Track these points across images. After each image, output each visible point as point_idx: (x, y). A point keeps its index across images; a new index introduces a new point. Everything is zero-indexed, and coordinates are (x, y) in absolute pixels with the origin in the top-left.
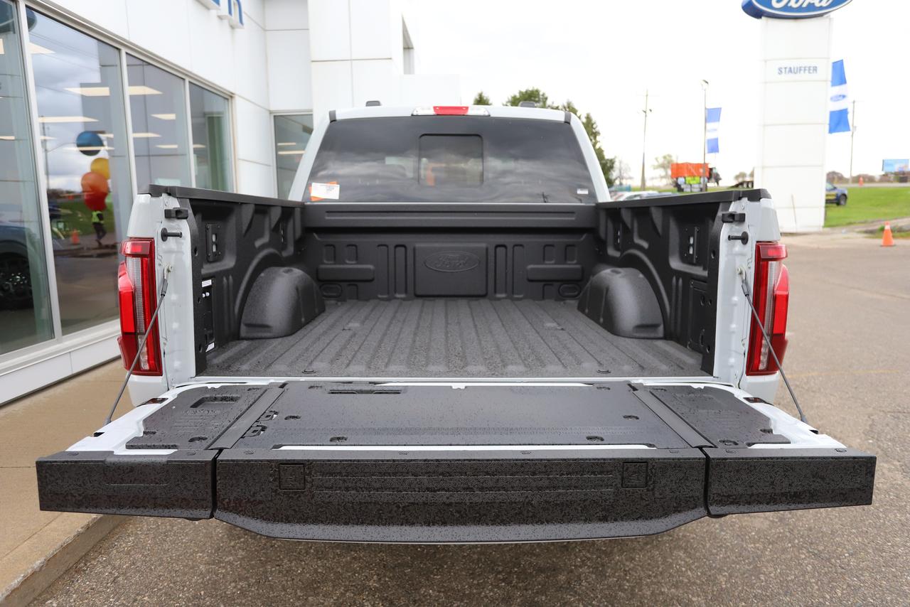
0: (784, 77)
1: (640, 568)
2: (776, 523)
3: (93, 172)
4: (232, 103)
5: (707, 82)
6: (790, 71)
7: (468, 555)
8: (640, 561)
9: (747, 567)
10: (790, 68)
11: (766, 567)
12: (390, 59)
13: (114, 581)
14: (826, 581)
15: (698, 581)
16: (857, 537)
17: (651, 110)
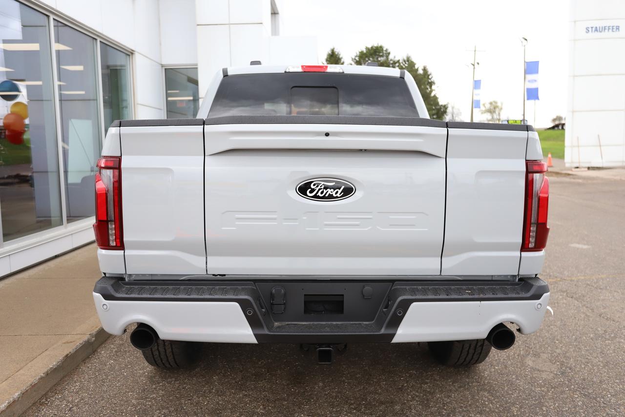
0: (591, 35)
1: (455, 402)
2: (559, 375)
3: (12, 113)
4: (132, 58)
5: (526, 40)
6: (596, 30)
7: (329, 393)
8: (455, 398)
9: (534, 402)
10: (596, 27)
11: (548, 402)
12: (261, 23)
13: (70, 410)
14: (591, 411)
15: (497, 410)
16: (619, 385)
17: (478, 64)
